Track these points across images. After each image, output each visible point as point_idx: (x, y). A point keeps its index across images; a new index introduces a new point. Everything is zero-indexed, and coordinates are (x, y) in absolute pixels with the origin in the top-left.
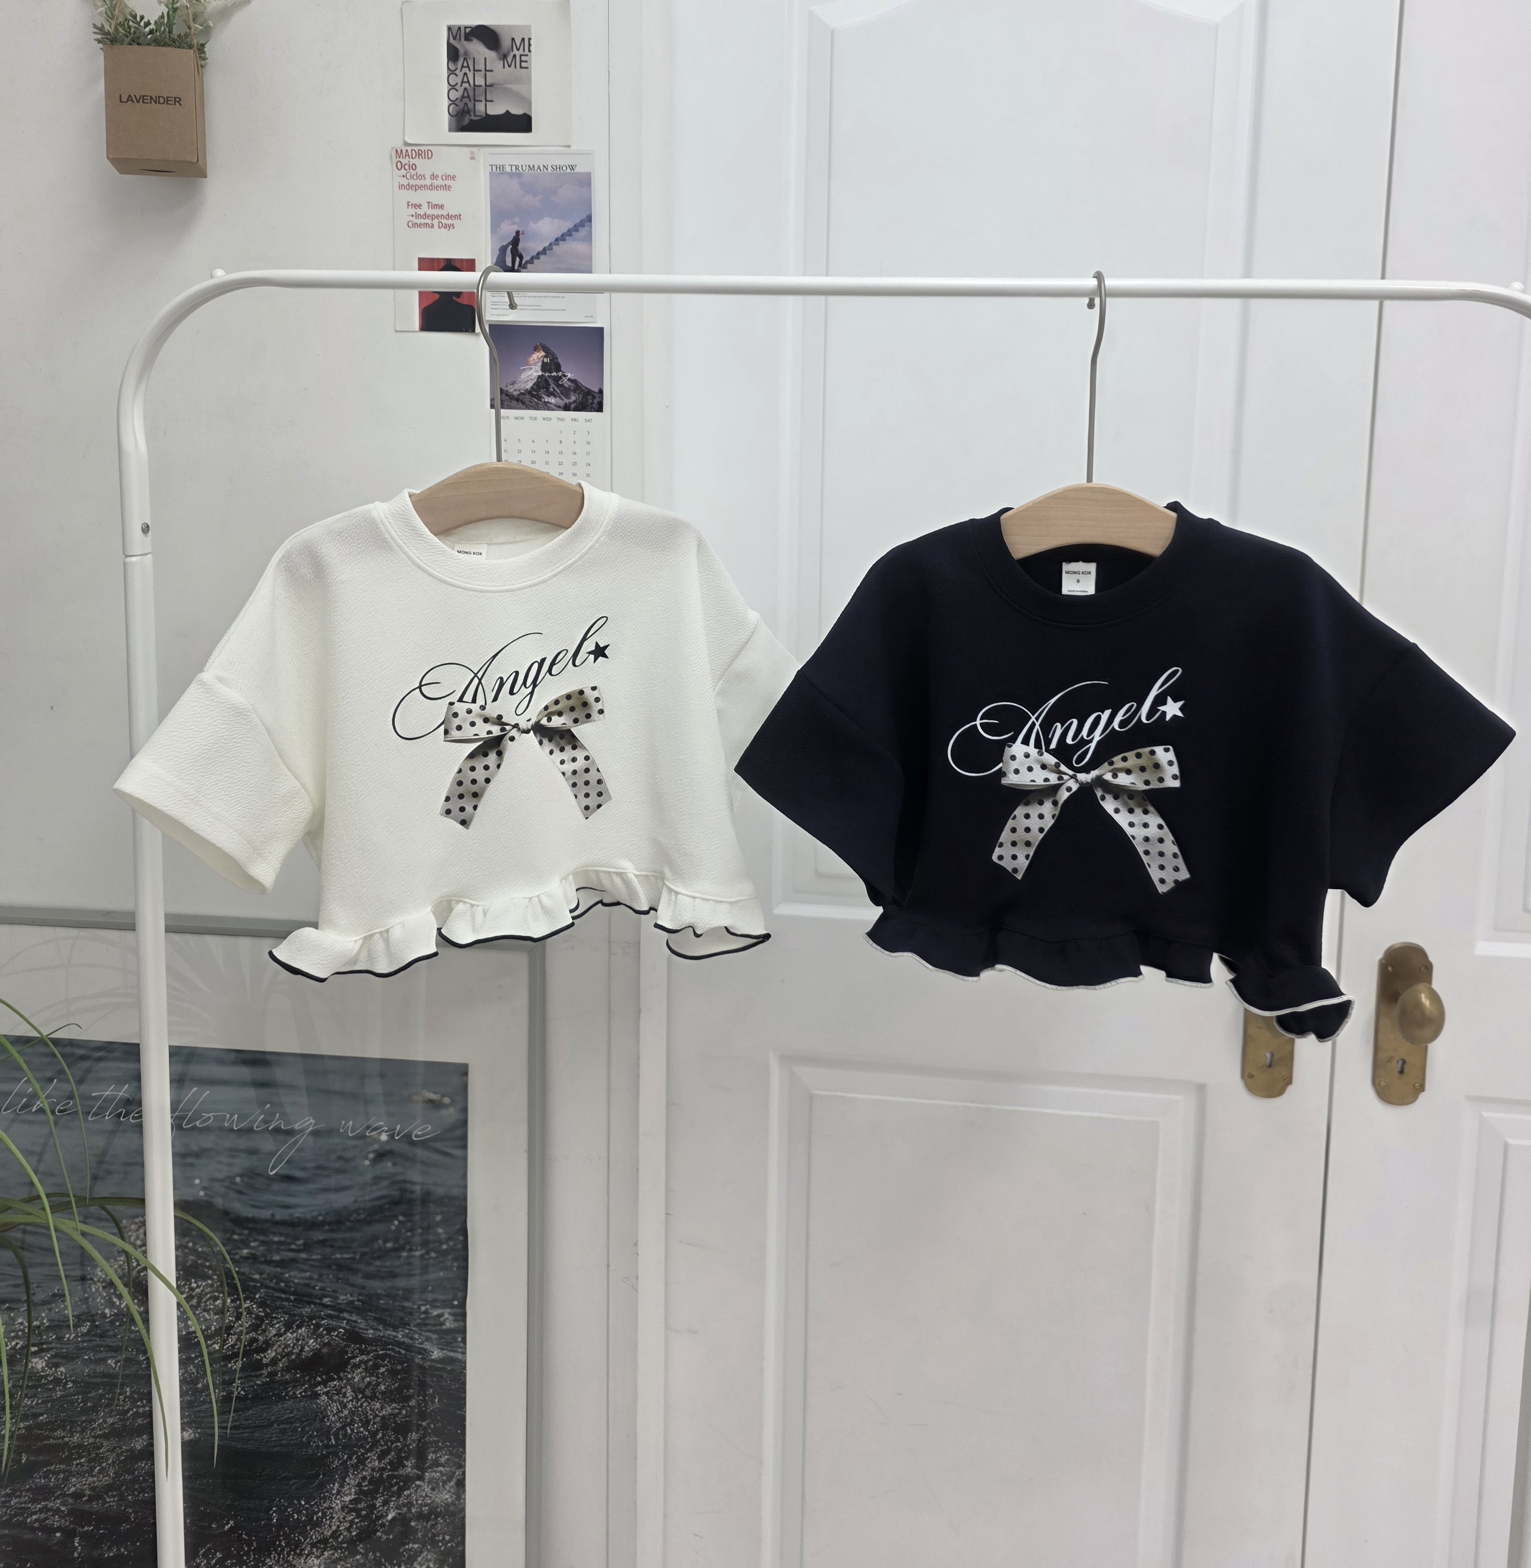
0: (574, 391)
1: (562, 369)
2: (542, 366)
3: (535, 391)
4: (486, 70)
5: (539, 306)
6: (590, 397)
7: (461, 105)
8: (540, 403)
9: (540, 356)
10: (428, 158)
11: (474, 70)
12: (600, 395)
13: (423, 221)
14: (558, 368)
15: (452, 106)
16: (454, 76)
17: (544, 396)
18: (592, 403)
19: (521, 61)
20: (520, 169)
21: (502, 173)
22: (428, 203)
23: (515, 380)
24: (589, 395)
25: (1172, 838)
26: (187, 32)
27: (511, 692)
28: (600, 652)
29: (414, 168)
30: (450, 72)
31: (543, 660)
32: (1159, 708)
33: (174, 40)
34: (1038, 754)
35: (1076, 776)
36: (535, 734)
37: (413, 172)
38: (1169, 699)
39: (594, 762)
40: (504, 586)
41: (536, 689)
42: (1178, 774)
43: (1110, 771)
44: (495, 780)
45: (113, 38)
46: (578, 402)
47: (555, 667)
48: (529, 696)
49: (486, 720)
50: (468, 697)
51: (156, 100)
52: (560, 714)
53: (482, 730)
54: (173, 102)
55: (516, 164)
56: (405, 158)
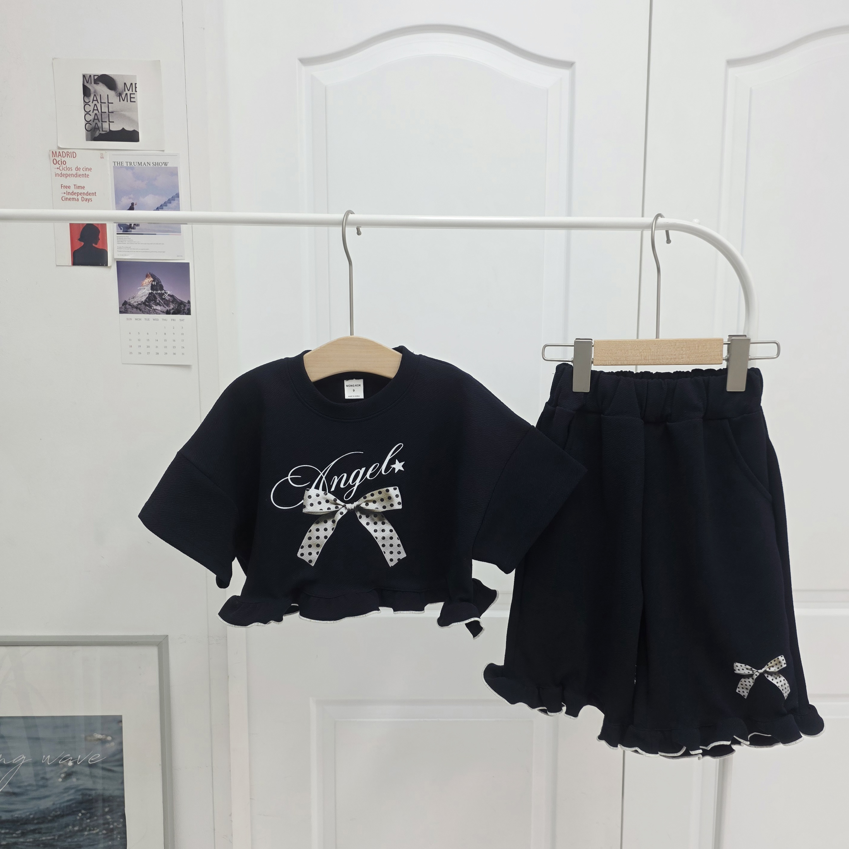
0: (173, 302)
1: (164, 288)
2: (151, 287)
3: (148, 302)
4: (109, 103)
5: (148, 249)
6: (182, 306)
7: (94, 124)
8: (151, 310)
9: (150, 281)
10: (73, 157)
11: (101, 102)
12: (189, 304)
13: (71, 197)
14: (161, 288)
15: (88, 125)
16: (88, 106)
17: (153, 305)
18: (184, 309)
19: (131, 98)
20: (133, 164)
21: (121, 167)
22: (75, 185)
23: (135, 295)
29: (64, 163)
30: (85, 103)
37: (65, 166)
46: (175, 309)
55: (130, 161)
56: (58, 157)
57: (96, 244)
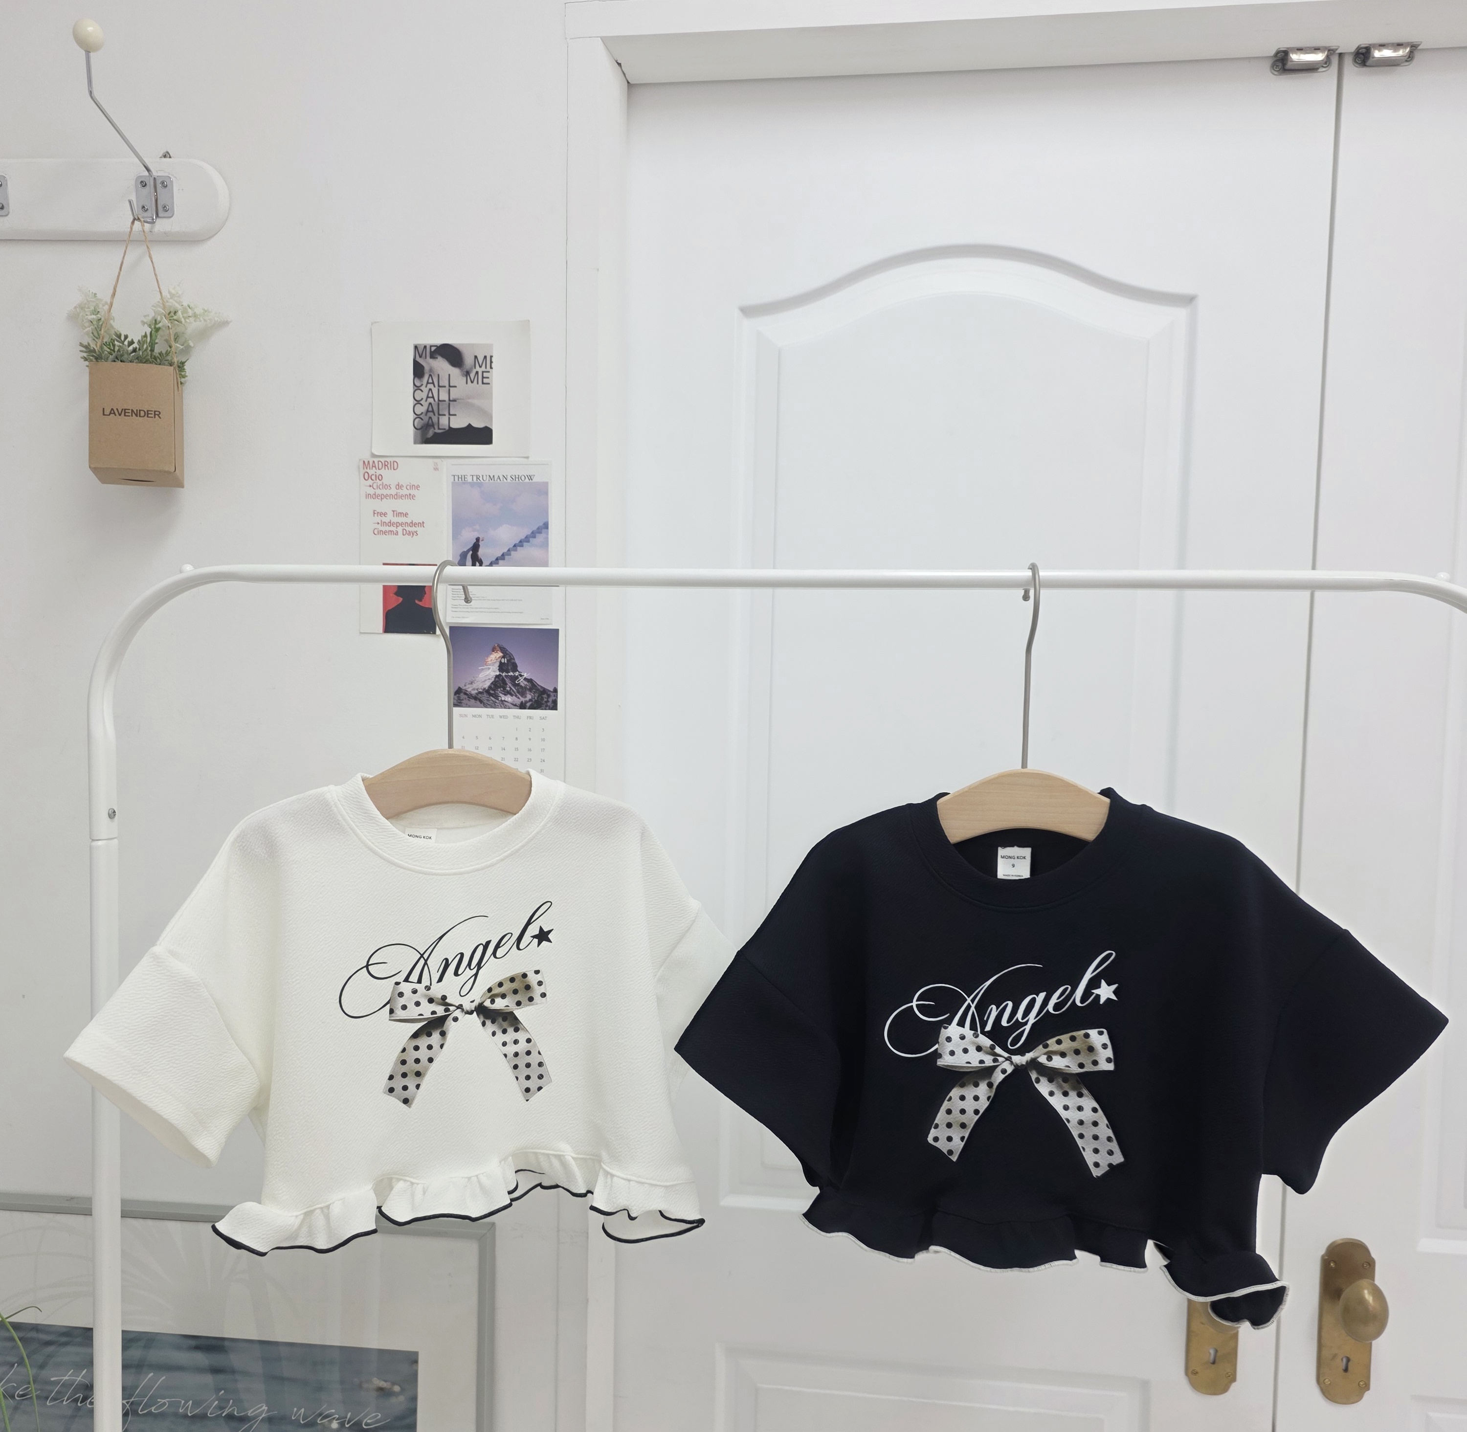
0: (530, 690)
1: (518, 669)
2: (499, 666)
3: (493, 690)
4: (450, 386)
5: (498, 608)
6: (545, 696)
7: (426, 419)
8: (497, 701)
9: (498, 657)
10: (394, 469)
11: (439, 386)
12: (555, 694)
13: (388, 528)
14: (515, 668)
15: (417, 420)
16: (419, 391)
17: (501, 695)
18: (548, 701)
19: (483, 378)
20: (481, 478)
21: (464, 483)
22: (393, 511)
23: (473, 679)
24: (544, 694)
25: (1106, 1122)
26: (167, 350)
27: (456, 974)
28: (543, 936)
29: (380, 478)
30: (416, 388)
31: (488, 943)
32: (1092, 991)
33: (155, 358)
34: (973, 1036)
35: (1011, 1058)
36: (478, 1015)
37: (379, 483)
38: (1103, 982)
39: (535, 1045)
40: (452, 869)
41: (480, 971)
42: (1112, 1057)
43: (1044, 1054)
44: (438, 1060)
45: (98, 355)
46: (534, 700)
47: (499, 950)
48: (473, 977)
49: (431, 1001)
50: (414, 977)
51: (137, 414)
52: (503, 996)
53: (427, 1010)
54: (153, 416)
55: (477, 474)
56: (372, 469)
57: (420, 600)
